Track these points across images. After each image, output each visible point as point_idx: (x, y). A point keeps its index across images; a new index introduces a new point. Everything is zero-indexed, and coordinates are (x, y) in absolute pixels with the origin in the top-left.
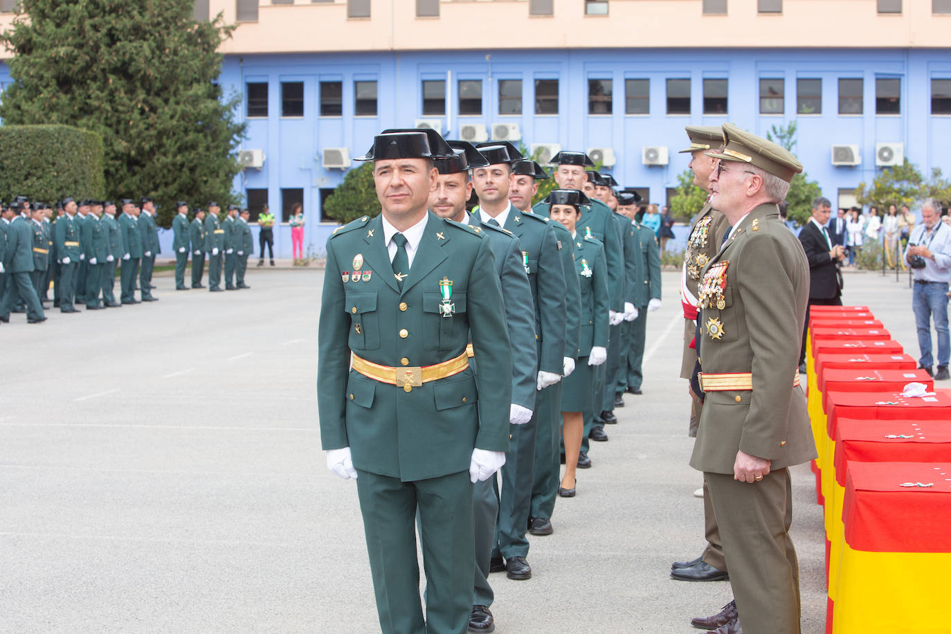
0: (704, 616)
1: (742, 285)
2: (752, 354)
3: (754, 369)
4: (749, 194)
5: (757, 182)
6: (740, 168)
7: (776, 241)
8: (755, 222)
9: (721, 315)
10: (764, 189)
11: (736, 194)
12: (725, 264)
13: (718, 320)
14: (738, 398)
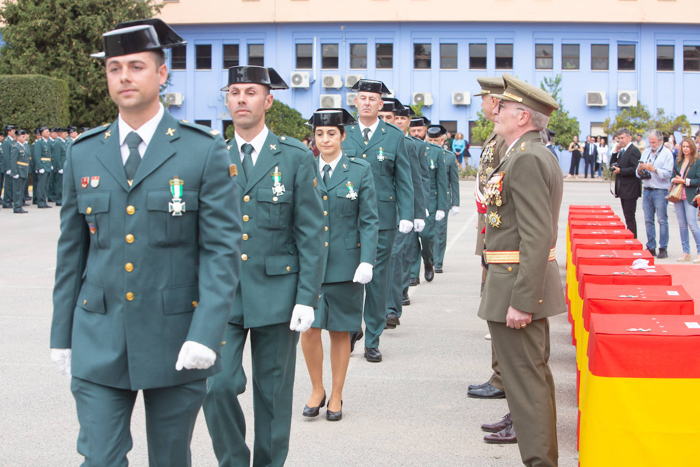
0: (490, 422)
1: (513, 189)
2: (519, 238)
3: (520, 248)
4: (520, 124)
5: (526, 116)
6: (514, 106)
7: (537, 158)
8: (523, 145)
9: (499, 210)
10: (530, 121)
11: (511, 124)
12: (501, 174)
13: (497, 214)
14: (510, 269)
